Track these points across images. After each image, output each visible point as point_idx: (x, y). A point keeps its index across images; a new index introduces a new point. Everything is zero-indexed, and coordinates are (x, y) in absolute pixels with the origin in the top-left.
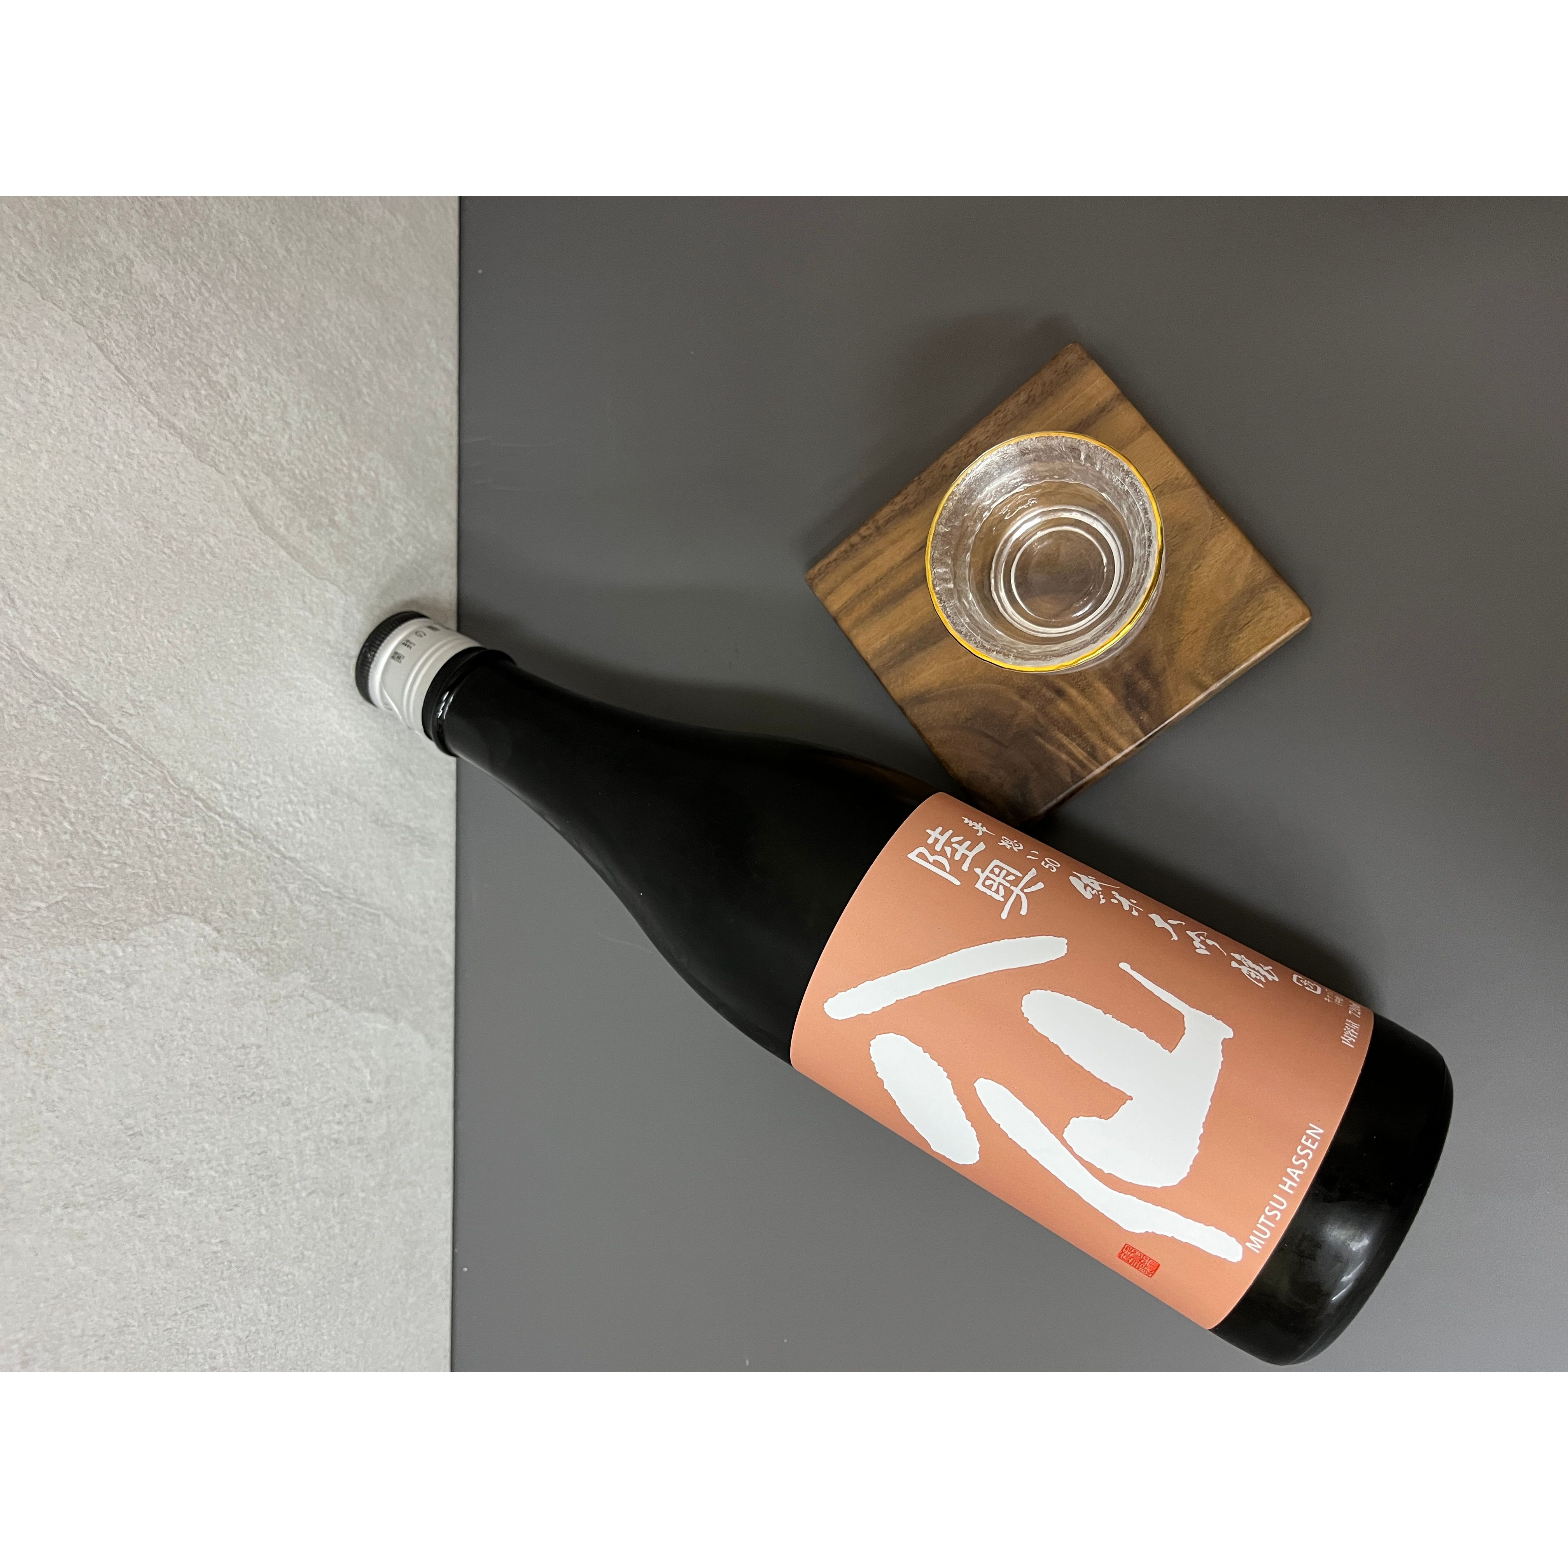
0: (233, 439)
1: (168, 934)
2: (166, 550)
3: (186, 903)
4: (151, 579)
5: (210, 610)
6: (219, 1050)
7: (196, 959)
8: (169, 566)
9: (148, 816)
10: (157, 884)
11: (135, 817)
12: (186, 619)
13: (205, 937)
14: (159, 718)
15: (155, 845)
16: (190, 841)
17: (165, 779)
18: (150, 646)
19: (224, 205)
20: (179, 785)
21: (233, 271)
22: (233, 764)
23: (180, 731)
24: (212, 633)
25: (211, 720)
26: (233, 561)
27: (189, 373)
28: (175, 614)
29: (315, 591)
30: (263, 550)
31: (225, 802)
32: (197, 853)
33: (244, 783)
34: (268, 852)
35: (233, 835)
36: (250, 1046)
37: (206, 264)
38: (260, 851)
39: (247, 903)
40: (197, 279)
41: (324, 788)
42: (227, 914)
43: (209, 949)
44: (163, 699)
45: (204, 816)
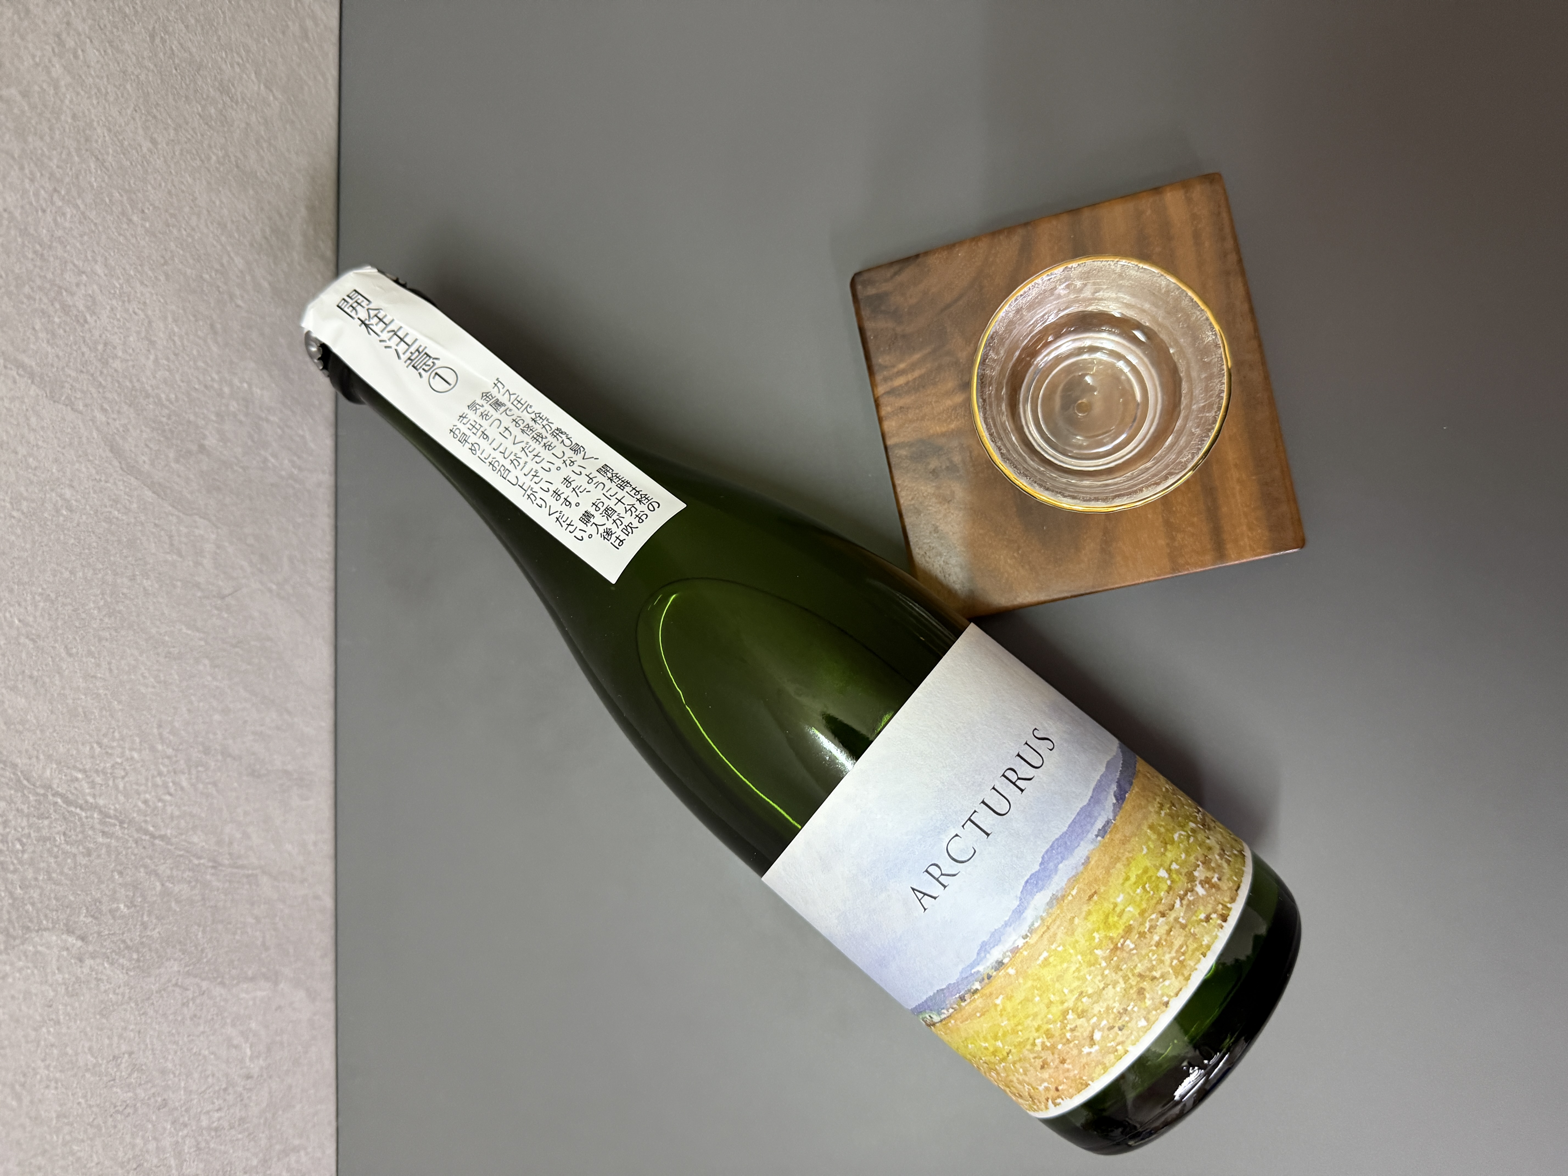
0: (92, 371)
1: (27, 957)
2: (15, 514)
3: (46, 916)
5: (67, 574)
6: (88, 1070)
7: (59, 977)
8: (19, 531)
10: (12, 905)
12: (40, 590)
13: (67, 949)
14: (10, 711)
15: (8, 859)
16: (48, 845)
17: (19, 781)
19: (78, 94)
20: (34, 785)
21: (91, 173)
22: (95, 745)
23: (34, 721)
24: (69, 600)
25: (70, 701)
26: (92, 512)
27: (40, 299)
28: (27, 587)
29: (184, 530)
30: (125, 493)
31: (87, 791)
32: (56, 857)
33: (108, 765)
34: (136, 835)
35: (98, 826)
36: (121, 1055)
37: (58, 167)
38: (126, 837)
39: (114, 899)
40: (47, 185)
41: (196, 750)
42: (92, 916)
43: (73, 961)
44: (14, 689)
45: (63, 813)
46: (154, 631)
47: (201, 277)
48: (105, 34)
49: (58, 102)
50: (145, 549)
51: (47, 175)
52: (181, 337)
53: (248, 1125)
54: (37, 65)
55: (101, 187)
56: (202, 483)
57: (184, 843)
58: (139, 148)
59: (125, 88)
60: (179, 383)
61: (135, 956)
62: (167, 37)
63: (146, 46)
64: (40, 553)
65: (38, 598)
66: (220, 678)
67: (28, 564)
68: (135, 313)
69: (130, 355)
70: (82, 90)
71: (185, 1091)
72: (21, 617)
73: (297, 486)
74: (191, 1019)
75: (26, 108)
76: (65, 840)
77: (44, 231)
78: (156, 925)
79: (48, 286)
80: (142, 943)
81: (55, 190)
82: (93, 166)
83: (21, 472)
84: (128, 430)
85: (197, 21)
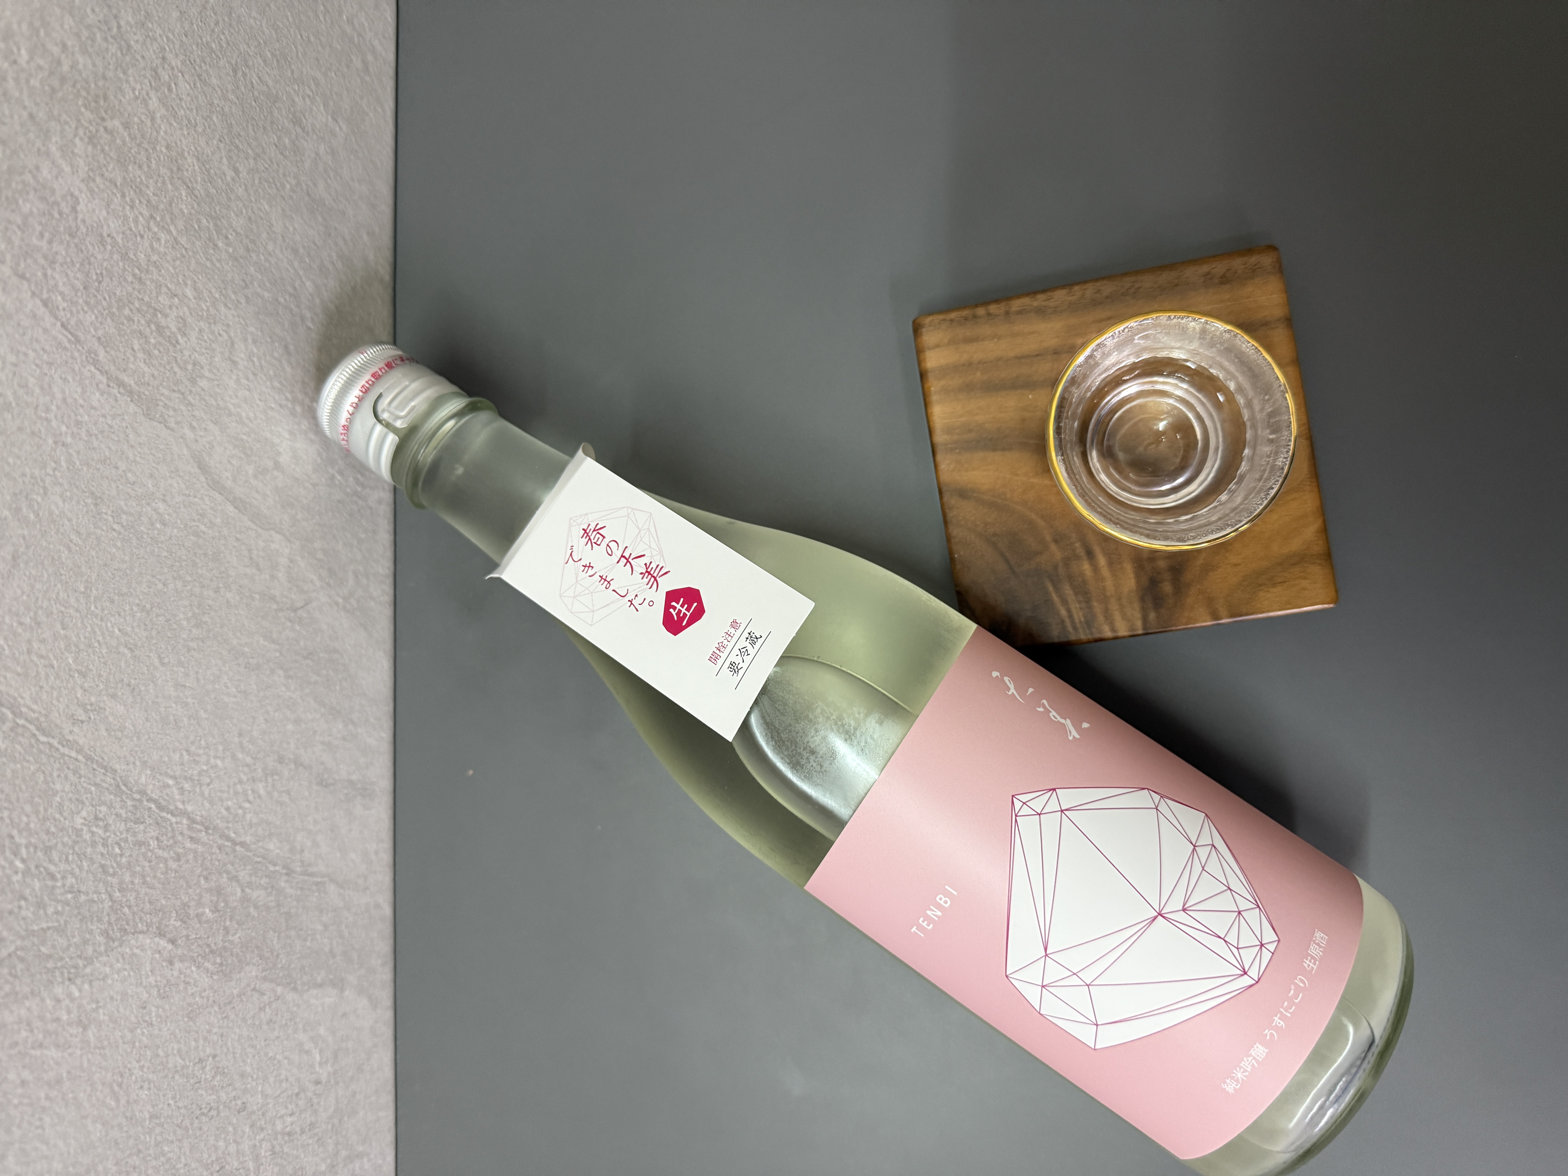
0: (182, 389)
1: (124, 959)
2: (116, 527)
3: (141, 919)
4: (100, 562)
5: (160, 586)
6: (177, 1071)
7: (152, 979)
8: (119, 544)
9: (100, 832)
10: (111, 907)
11: (87, 837)
12: (137, 601)
13: (160, 952)
14: (111, 719)
15: (108, 863)
16: (143, 850)
17: (118, 786)
18: (101, 639)
19: (171, 124)
20: (131, 790)
21: (182, 200)
22: (185, 753)
23: (132, 728)
24: (162, 611)
25: (162, 709)
26: (182, 526)
27: (139, 320)
28: (125, 598)
29: (261, 544)
30: (211, 508)
31: (177, 797)
32: (150, 861)
33: (195, 772)
34: (220, 842)
35: (186, 832)
36: (206, 1058)
37: (154, 194)
38: (211, 842)
39: (200, 904)
40: (145, 212)
41: (272, 758)
42: (181, 920)
43: (164, 964)
44: (114, 696)
45: (156, 819)
46: (235, 642)
47: (277, 300)
48: (195, 69)
49: (155, 132)
50: (228, 562)
51: (145, 202)
52: (259, 359)
53: (317, 1130)
54: (137, 98)
55: (191, 214)
56: (277, 498)
57: (261, 850)
58: (223, 177)
59: (211, 119)
60: (258, 402)
61: (218, 960)
62: (247, 71)
63: (229, 78)
64: (137, 565)
65: (135, 609)
66: (292, 688)
67: (127, 575)
68: (220, 334)
69: (216, 375)
70: (175, 121)
71: (262, 1095)
72: (121, 627)
73: (361, 502)
74: (268, 1024)
75: (127, 139)
76: (158, 845)
77: (142, 256)
78: (237, 930)
79: (145, 308)
80: (224, 948)
81: (152, 217)
82: (184, 194)
83: (121, 487)
84: (213, 447)
85: (273, 55)
